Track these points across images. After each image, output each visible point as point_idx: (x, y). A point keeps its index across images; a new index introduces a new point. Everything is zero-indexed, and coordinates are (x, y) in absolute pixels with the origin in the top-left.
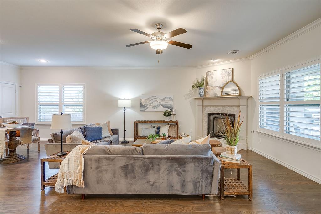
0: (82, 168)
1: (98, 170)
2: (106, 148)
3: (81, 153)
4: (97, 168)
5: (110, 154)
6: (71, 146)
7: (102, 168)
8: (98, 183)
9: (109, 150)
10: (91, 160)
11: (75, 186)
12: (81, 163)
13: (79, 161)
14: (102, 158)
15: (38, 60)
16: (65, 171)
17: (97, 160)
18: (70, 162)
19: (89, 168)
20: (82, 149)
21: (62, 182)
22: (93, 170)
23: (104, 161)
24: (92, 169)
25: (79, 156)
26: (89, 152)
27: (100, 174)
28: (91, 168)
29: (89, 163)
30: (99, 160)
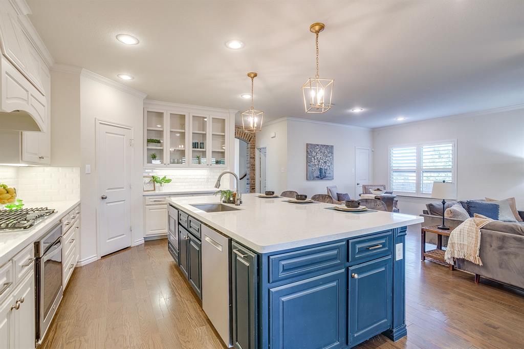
0: (478, 243)
1: (502, 250)
2: (516, 226)
3: (477, 225)
4: (501, 248)
5: (522, 235)
6: (452, 221)
7: (509, 250)
8: (500, 266)
9: (521, 230)
10: (491, 236)
11: (468, 261)
12: (477, 237)
13: (474, 234)
14: (508, 237)
15: (395, 119)
16: (456, 242)
17: (500, 238)
18: (462, 233)
19: (488, 245)
20: (478, 222)
21: (453, 252)
22: (494, 250)
23: (512, 241)
24: (492, 248)
25: (475, 229)
26: (488, 227)
27: (505, 257)
28: (491, 246)
29: (488, 239)
30: (503, 239)
